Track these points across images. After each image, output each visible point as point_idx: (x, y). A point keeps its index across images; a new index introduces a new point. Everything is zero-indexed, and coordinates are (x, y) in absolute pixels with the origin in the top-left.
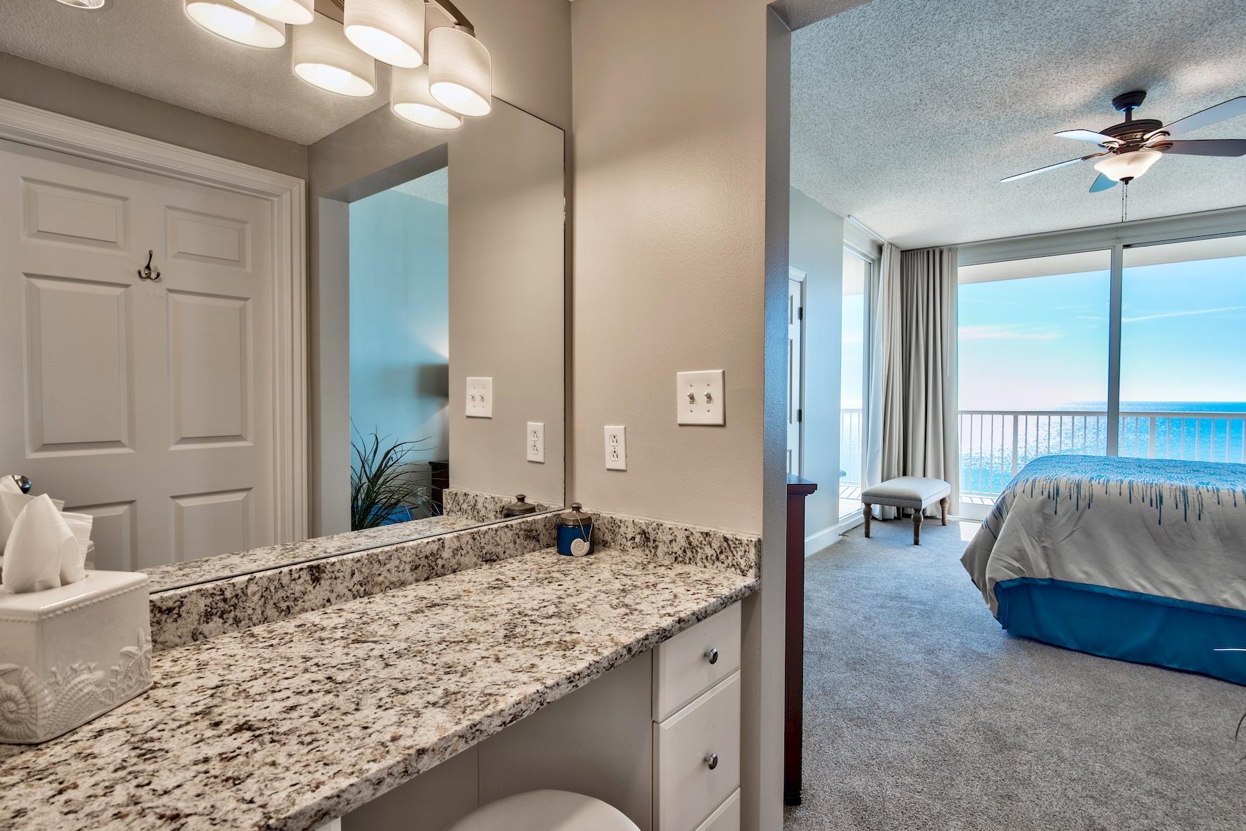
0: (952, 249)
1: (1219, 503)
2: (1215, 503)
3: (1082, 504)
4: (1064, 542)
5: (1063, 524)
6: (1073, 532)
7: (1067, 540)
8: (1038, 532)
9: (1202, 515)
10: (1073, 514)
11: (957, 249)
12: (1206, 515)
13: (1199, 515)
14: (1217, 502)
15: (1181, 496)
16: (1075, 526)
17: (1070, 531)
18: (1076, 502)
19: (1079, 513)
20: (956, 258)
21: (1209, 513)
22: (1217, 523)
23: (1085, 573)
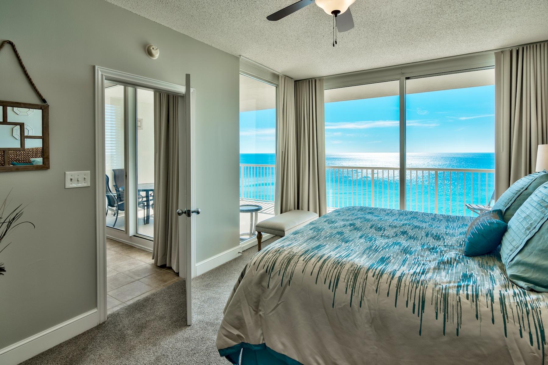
0: (321, 79)
1: (377, 291)
2: (373, 289)
3: (286, 280)
4: (271, 314)
5: (272, 298)
6: (278, 305)
7: (273, 312)
8: (256, 302)
9: (362, 302)
10: (278, 289)
11: (323, 79)
12: (365, 304)
13: (361, 302)
14: (375, 289)
15: (352, 280)
16: (279, 300)
17: (276, 305)
18: (282, 279)
19: (282, 288)
20: (323, 85)
21: (368, 300)
22: (372, 311)
23: (283, 344)
